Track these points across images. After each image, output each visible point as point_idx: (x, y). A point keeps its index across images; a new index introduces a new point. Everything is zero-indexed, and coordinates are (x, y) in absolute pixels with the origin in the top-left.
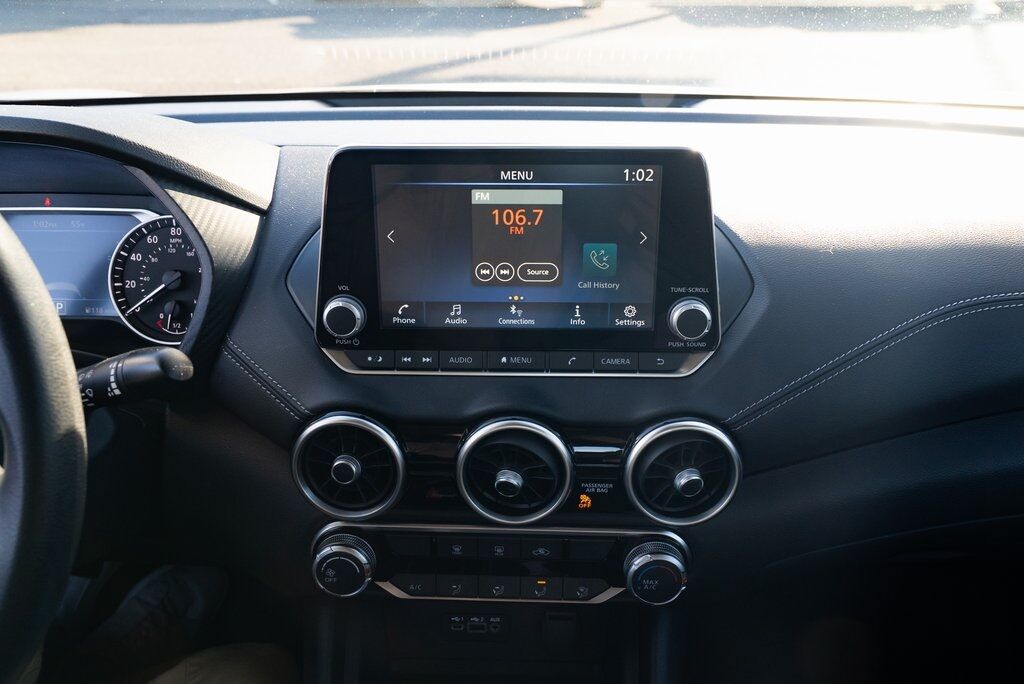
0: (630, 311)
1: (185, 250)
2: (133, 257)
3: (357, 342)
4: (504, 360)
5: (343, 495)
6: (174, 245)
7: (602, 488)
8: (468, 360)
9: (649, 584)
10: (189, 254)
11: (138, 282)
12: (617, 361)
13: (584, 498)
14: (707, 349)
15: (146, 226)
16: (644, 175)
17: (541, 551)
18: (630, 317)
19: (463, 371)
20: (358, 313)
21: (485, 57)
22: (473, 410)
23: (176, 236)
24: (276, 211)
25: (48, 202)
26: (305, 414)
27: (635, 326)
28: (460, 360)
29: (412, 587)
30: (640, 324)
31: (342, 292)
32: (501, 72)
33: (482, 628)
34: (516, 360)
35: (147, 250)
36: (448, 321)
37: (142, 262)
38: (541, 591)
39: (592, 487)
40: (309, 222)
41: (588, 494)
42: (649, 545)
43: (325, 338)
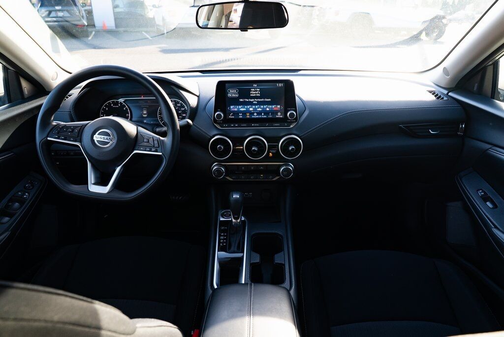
0: (279, 114)
3: (221, 122)
4: (253, 125)
5: (219, 154)
7: (274, 151)
9: (285, 173)
12: (277, 124)
13: (271, 154)
14: (296, 122)
16: (280, 85)
17: (262, 168)
18: (279, 115)
19: (244, 128)
20: (222, 115)
21: (229, 60)
22: (247, 135)
24: (201, 96)
25: (142, 97)
26: (211, 137)
28: (244, 125)
29: (233, 177)
30: (281, 117)
31: (219, 111)
32: (240, 64)
34: (256, 125)
38: (262, 177)
39: (272, 151)
40: (211, 96)
41: (271, 153)
43: (215, 121)
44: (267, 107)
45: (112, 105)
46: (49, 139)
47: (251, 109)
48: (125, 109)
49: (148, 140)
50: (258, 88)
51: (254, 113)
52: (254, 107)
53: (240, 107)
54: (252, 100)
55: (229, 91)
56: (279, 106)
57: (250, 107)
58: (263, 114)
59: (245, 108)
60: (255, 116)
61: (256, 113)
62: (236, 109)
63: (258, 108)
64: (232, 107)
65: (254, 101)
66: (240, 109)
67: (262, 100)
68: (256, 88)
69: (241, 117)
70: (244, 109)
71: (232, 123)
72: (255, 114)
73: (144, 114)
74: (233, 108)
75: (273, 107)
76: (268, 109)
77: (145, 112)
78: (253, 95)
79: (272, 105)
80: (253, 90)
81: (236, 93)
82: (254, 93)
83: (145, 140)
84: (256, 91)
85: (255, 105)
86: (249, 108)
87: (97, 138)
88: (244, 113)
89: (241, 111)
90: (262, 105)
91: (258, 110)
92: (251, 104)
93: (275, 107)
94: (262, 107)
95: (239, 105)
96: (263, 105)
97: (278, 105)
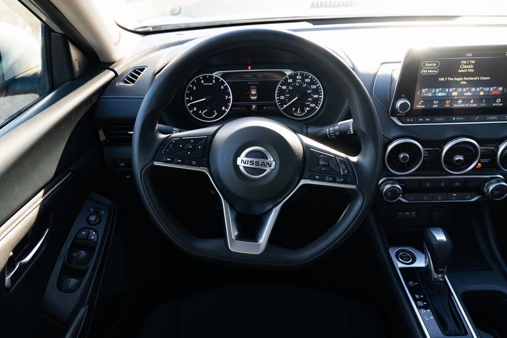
0: (498, 100)
1: (302, 84)
2: (283, 88)
3: (404, 114)
4: (454, 119)
6: (298, 82)
7: (486, 161)
8: (442, 119)
9: (496, 193)
10: (304, 86)
11: (285, 97)
12: (492, 118)
15: (289, 76)
17: (457, 184)
18: (498, 103)
19: (440, 123)
20: (410, 105)
23: (299, 79)
25: (249, 68)
26: (390, 139)
27: (499, 106)
28: (439, 119)
29: (410, 198)
30: (501, 105)
31: (402, 97)
33: (409, 216)
34: (458, 119)
35: (288, 84)
36: (434, 106)
37: (286, 89)
38: (454, 198)
39: (483, 160)
41: (481, 163)
42: (493, 181)
43: (394, 112)
44: (480, 90)
45: (202, 82)
46: (156, 163)
47: (455, 94)
48: (222, 87)
49: (328, 162)
50: (473, 60)
51: (458, 100)
52: (460, 90)
53: (437, 90)
54: (459, 79)
55: (424, 65)
56: (500, 89)
57: (453, 91)
58: (472, 101)
59: (445, 92)
60: (460, 104)
61: (462, 100)
62: (430, 95)
63: (467, 91)
64: (424, 91)
65: (463, 80)
66: (437, 94)
67: (476, 79)
68: (470, 60)
69: (436, 106)
70: (443, 94)
71: (421, 116)
72: (460, 101)
73: (253, 95)
74: (426, 92)
75: (491, 89)
76: (482, 93)
77: (254, 92)
78: (462, 71)
79: (490, 86)
80: (465, 62)
81: (436, 68)
82: (465, 67)
83: (321, 163)
84: (469, 64)
85: (463, 86)
86: (452, 93)
87: (242, 161)
88: (442, 100)
89: (438, 96)
90: (473, 87)
91: (466, 94)
92: (457, 85)
93: (494, 90)
94: (473, 89)
95: (435, 88)
96: (476, 87)
97: (500, 86)
